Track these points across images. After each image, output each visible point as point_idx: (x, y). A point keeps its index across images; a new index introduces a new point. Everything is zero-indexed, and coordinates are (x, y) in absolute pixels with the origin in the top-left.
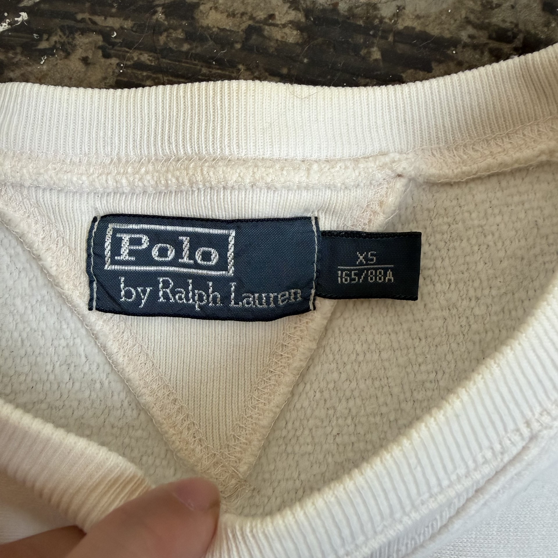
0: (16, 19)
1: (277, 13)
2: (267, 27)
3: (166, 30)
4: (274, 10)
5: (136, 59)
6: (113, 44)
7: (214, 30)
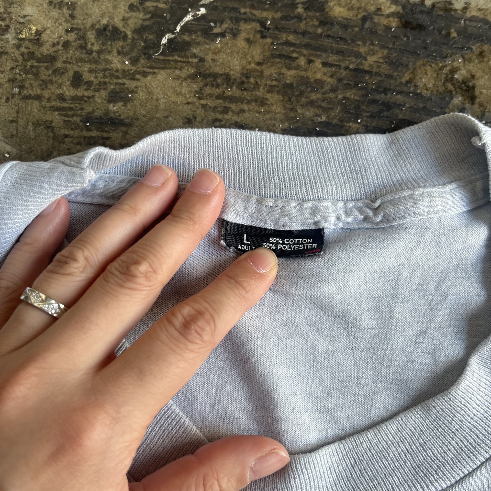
0: (197, 13)
1: (383, 7)
2: (376, 17)
3: (305, 19)
4: (380, 5)
5: (284, 39)
6: (268, 29)
7: (339, 19)
